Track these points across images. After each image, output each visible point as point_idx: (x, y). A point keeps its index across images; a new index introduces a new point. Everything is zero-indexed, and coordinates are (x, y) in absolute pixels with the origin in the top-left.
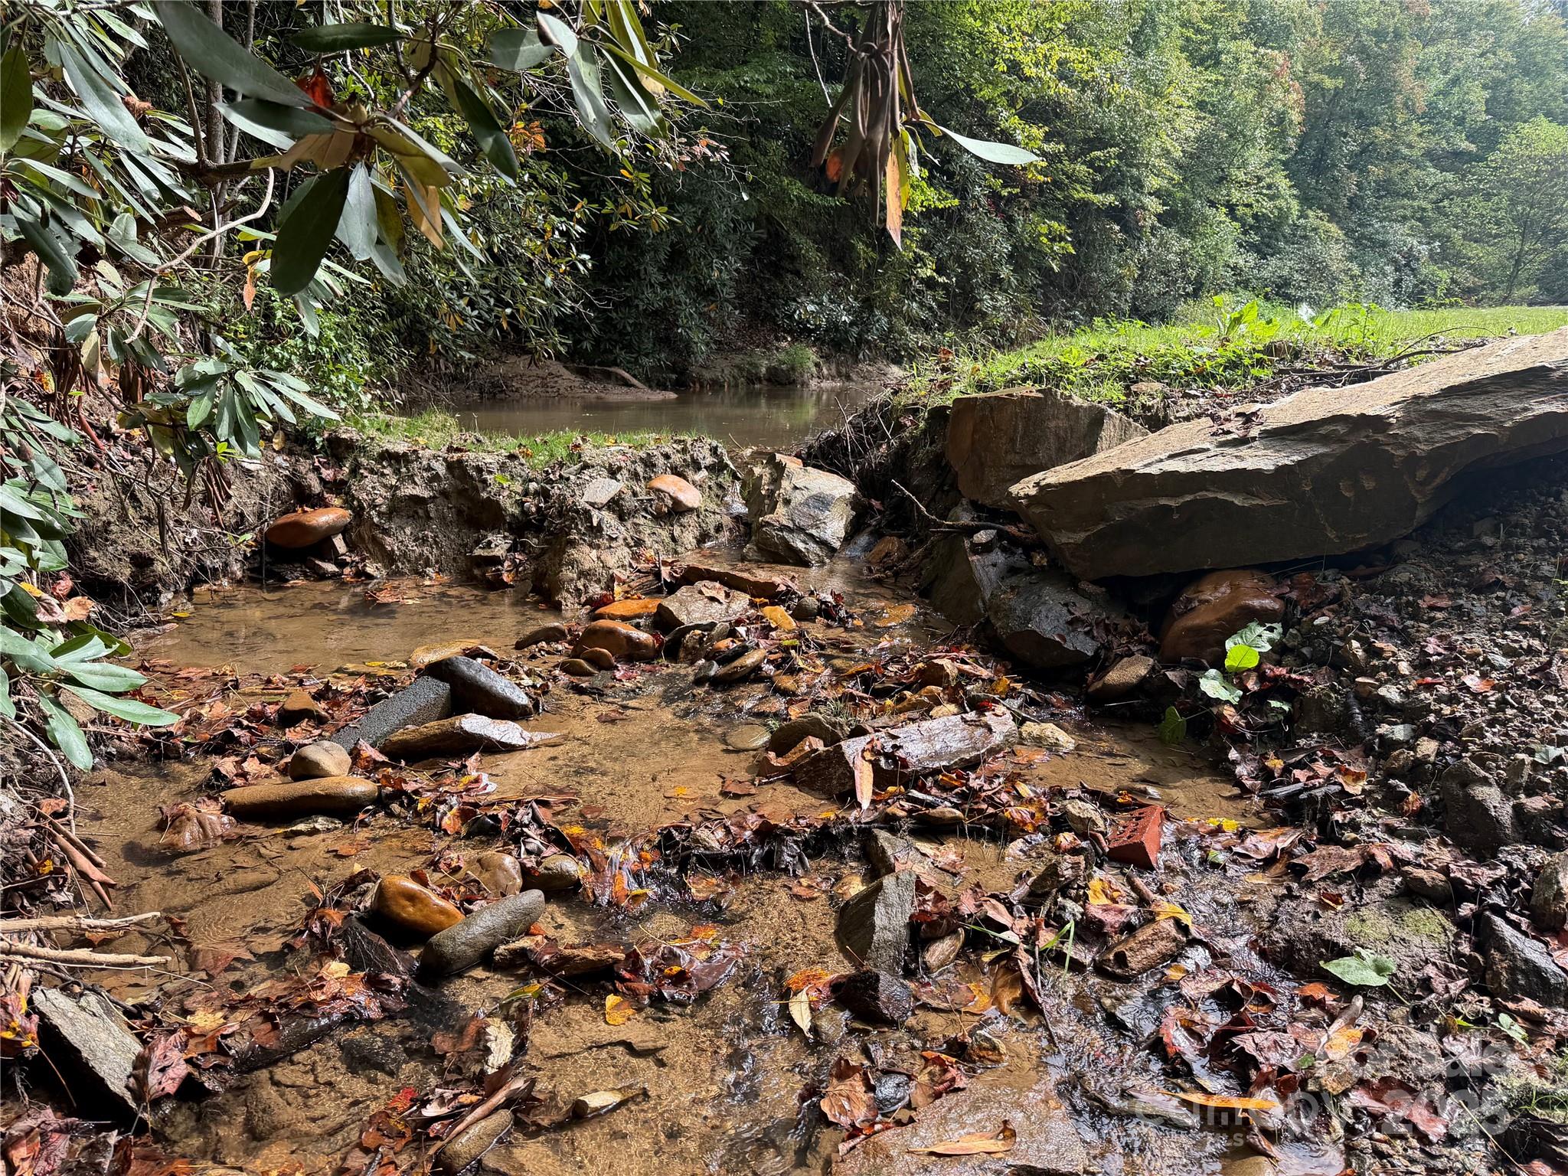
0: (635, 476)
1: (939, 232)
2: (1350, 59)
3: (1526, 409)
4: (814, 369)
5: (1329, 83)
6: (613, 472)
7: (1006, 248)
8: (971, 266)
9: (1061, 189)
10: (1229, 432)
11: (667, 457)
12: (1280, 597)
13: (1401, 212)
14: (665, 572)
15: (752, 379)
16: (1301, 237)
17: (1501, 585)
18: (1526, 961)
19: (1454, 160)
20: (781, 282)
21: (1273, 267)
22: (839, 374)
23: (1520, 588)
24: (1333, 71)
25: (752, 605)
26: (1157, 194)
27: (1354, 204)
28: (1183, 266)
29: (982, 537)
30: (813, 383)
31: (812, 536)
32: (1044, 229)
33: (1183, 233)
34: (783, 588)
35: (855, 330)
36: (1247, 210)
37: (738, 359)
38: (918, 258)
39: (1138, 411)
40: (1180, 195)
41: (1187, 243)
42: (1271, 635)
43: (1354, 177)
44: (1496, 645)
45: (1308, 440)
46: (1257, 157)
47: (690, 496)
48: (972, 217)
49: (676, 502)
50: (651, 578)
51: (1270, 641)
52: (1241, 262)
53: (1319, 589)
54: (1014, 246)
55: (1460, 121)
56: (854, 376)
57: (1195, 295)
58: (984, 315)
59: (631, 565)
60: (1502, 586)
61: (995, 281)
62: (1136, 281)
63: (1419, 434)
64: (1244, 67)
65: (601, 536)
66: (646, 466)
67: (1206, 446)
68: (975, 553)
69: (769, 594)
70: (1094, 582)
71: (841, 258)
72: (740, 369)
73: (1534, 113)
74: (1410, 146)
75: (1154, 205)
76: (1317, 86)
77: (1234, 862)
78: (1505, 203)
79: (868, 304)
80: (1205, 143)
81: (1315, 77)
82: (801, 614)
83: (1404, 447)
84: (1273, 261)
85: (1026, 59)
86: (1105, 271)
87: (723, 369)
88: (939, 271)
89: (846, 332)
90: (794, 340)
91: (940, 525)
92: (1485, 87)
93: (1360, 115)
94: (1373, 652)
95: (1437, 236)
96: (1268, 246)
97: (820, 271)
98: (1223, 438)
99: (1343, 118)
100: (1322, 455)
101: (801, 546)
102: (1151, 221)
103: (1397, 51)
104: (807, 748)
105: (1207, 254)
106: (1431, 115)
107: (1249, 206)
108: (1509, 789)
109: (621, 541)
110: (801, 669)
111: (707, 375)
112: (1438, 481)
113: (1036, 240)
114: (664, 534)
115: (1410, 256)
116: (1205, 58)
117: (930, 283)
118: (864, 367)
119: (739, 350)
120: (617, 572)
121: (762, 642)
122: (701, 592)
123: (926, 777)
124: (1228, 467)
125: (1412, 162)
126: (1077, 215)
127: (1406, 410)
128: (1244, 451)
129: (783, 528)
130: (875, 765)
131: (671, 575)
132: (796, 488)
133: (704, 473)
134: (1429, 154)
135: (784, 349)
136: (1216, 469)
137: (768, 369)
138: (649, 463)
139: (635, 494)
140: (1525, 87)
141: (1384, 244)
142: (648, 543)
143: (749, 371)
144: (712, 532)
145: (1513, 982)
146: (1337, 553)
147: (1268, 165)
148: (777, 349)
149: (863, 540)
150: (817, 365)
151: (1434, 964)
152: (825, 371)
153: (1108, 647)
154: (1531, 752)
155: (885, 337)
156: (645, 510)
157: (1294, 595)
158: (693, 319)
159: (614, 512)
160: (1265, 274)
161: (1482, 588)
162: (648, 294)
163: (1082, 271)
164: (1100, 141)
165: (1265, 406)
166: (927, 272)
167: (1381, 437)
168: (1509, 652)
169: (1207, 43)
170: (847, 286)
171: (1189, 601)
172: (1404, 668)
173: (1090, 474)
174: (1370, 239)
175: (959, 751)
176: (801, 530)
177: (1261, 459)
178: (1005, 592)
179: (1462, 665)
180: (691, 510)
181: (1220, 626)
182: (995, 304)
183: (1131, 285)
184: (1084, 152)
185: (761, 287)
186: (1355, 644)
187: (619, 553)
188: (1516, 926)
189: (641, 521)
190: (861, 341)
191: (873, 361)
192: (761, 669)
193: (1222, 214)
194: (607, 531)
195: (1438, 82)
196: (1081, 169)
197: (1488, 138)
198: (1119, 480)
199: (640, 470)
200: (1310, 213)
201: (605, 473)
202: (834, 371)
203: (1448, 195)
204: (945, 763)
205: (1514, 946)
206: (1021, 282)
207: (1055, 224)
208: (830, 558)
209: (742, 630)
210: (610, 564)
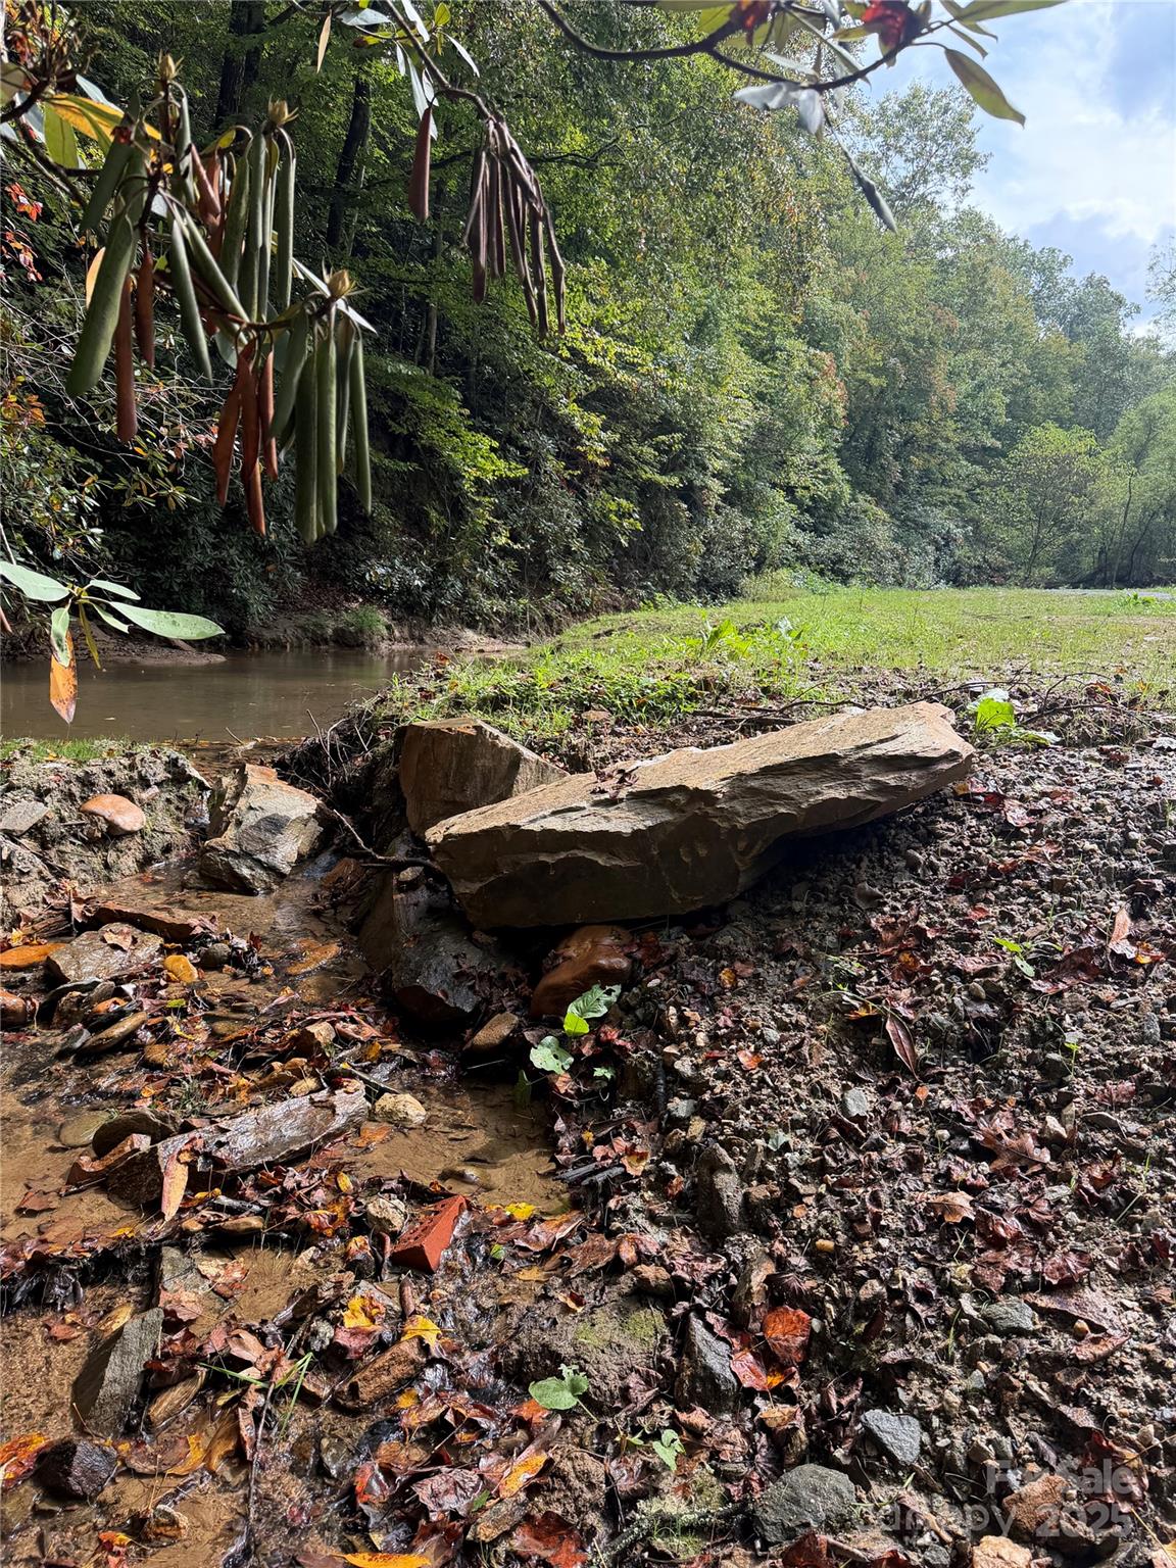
0: (70, 796)
1: (513, 504)
2: (892, 360)
3: (818, 793)
4: (385, 632)
5: (874, 381)
6: (41, 794)
7: (577, 522)
8: (543, 538)
9: (630, 469)
10: (603, 792)
11: (110, 774)
12: (628, 956)
13: (940, 498)
14: (76, 910)
15: (318, 640)
16: (852, 519)
17: (794, 954)
18: (706, 1368)
19: (980, 455)
20: (353, 544)
21: (828, 546)
22: (413, 637)
23: (808, 957)
24: (878, 371)
25: (162, 950)
26: (718, 475)
27: (899, 489)
28: (746, 542)
29: (408, 874)
30: (384, 646)
31: (259, 861)
32: (614, 507)
33: (745, 512)
34: (199, 930)
35: (428, 594)
36: (805, 492)
37: (303, 619)
38: (491, 527)
39: (564, 749)
40: (743, 476)
41: (749, 523)
42: (608, 999)
43: (897, 467)
44: (775, 1019)
45: (662, 805)
46: (811, 443)
47: (129, 816)
48: (544, 491)
49: (112, 825)
50: (60, 918)
51: (607, 1004)
52: (800, 539)
53: (660, 949)
54: (585, 520)
55: (986, 421)
56: (427, 640)
57: (758, 570)
58: (559, 585)
59: (44, 901)
60: (795, 956)
61: (568, 552)
62: (702, 556)
63: (740, 808)
64: (796, 364)
65: (11, 871)
66: (84, 785)
67: (584, 804)
68: (401, 891)
69: (179, 938)
70: (487, 932)
71: (416, 523)
72: (304, 629)
73: (1046, 417)
74: (948, 440)
75: (717, 486)
76: (864, 382)
77: (514, 1256)
78: (1025, 495)
79: (442, 569)
80: (763, 431)
81: (863, 375)
82: (209, 963)
83: (729, 820)
84: (828, 539)
85: (587, 348)
86: (676, 545)
87: (286, 628)
88: (514, 537)
89: (420, 596)
90: (366, 601)
91: (375, 860)
92: (1005, 392)
93: (903, 410)
94: (684, 1021)
95: (971, 520)
96: (825, 525)
97: (392, 533)
98: (597, 798)
99: (888, 412)
100: (667, 822)
101: (246, 872)
102: (714, 501)
103: (932, 356)
104: (128, 1149)
105: (770, 531)
106: (961, 414)
107: (807, 488)
108: (745, 1175)
109: (35, 875)
110: (177, 1037)
111: (267, 635)
112: (754, 852)
113: (605, 516)
114: (96, 861)
115: (948, 539)
116: (763, 354)
117: (504, 552)
118: (438, 630)
119: (305, 610)
120: (24, 911)
121: (147, 1004)
122: (103, 940)
123: (245, 1177)
124: (595, 828)
125: (948, 455)
126: (647, 493)
127: (732, 786)
128: (613, 812)
129: (228, 853)
130: (191, 1166)
131: (83, 915)
132: (251, 808)
133: (155, 790)
134: (963, 449)
135: (354, 611)
136: (587, 829)
137: (335, 631)
138: (87, 782)
139: (62, 820)
140: (1038, 395)
141: (926, 526)
142: (73, 872)
143: (314, 632)
144: (158, 854)
145: (692, 1390)
146: (679, 912)
147: (823, 451)
148: (346, 610)
149: (324, 860)
150: (388, 627)
151: (637, 1371)
152: (397, 633)
153: (488, 1001)
154: (767, 1138)
155: (459, 602)
156: (75, 836)
157: (639, 955)
158: (248, 580)
159: (36, 839)
160: (822, 551)
161: (780, 956)
162: (197, 556)
163: (654, 545)
164: (666, 425)
165: (647, 763)
166: (502, 541)
167: (710, 810)
168: (782, 1027)
169: (766, 338)
170: (420, 551)
171: (556, 957)
172: (701, 1039)
173: (485, 827)
174: (914, 521)
175: (294, 1140)
176: (247, 855)
177: (623, 822)
178: (408, 941)
179: (744, 1038)
180: (131, 834)
181: (576, 985)
182: (570, 575)
183: (697, 559)
184: (652, 436)
185: (332, 547)
186: (672, 1010)
187: (31, 888)
188: (709, 1327)
189: (68, 848)
190: (433, 604)
191: (447, 625)
192: (136, 1036)
193: (779, 496)
194: (18, 865)
195: (966, 386)
196: (648, 452)
197: (1009, 436)
198: (508, 834)
199: (76, 789)
200: (860, 497)
201: (32, 795)
202: (406, 634)
203: (980, 484)
204: (270, 1158)
205: (700, 1351)
206: (593, 555)
207: (624, 502)
208: (279, 884)
209: (129, 988)
210: (16, 902)
